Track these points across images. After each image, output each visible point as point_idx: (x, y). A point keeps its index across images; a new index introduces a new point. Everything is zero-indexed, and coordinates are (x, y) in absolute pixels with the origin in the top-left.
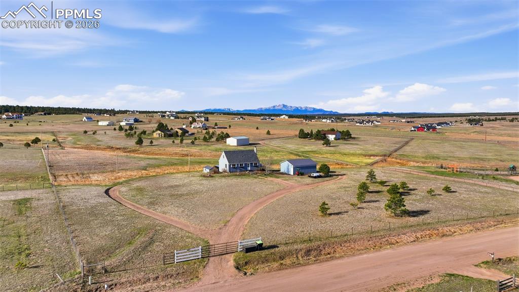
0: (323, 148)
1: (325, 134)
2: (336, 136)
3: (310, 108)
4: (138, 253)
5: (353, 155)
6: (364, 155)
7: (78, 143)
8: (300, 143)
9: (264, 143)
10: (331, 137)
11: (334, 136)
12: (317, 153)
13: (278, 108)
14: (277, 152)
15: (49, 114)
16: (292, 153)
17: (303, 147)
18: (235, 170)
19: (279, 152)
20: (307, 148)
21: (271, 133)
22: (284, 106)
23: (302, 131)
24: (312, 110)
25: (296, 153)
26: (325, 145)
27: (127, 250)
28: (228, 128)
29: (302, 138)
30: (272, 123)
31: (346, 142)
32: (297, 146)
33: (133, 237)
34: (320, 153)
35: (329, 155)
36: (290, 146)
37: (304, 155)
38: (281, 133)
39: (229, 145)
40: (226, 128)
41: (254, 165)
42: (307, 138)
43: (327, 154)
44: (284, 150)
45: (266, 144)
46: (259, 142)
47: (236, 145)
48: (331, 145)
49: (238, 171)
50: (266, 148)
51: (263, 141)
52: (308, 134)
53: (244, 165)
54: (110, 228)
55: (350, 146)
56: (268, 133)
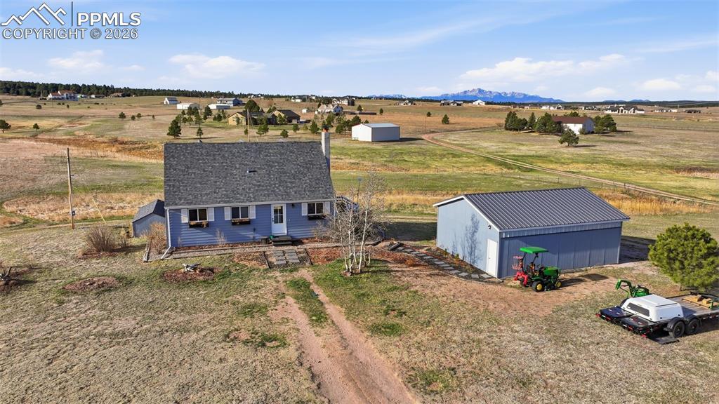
0: (562, 150)
1: (559, 123)
2: (584, 126)
3: (519, 94)
5: (645, 166)
6: (671, 168)
8: (509, 140)
9: (433, 139)
10: (576, 128)
11: (580, 126)
12: (551, 162)
13: (471, 94)
14: (454, 156)
15: (129, 95)
16: (489, 160)
17: (515, 146)
18: (200, 235)
19: (459, 156)
20: (524, 150)
21: (451, 120)
22: (480, 91)
23: (512, 116)
24: (522, 97)
25: (498, 158)
26: (566, 144)
28: (378, 113)
29: (511, 130)
30: (457, 109)
31: (606, 138)
32: (501, 145)
34: (558, 161)
35: (582, 165)
36: (485, 144)
37: (521, 164)
38: (471, 121)
39: (356, 141)
40: (376, 114)
41: (305, 212)
42: (523, 129)
43: (578, 163)
44: (473, 152)
45: (437, 140)
46: (423, 137)
47: (370, 140)
48: (580, 144)
49: (221, 240)
50: (431, 146)
51: (432, 135)
52: (524, 123)
53: (252, 215)
55: (623, 148)
56: (446, 120)
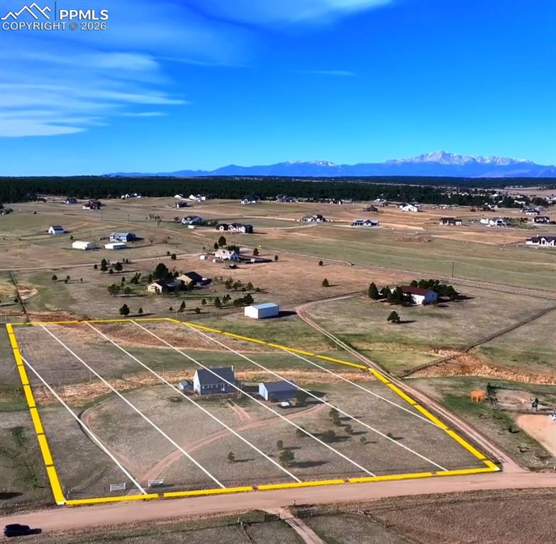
1: (409, 293)
2: (426, 298)
4: (92, 483)
6: (431, 347)
7: (48, 306)
10: (419, 299)
11: (423, 297)
12: (363, 341)
13: (431, 160)
19: (311, 335)
20: (360, 327)
22: (444, 155)
24: (508, 164)
26: (391, 321)
27: (87, 481)
28: (273, 260)
29: (372, 298)
32: (348, 321)
33: (92, 472)
36: (338, 320)
37: (341, 343)
39: (247, 317)
40: (270, 261)
44: (322, 330)
46: (298, 309)
47: (257, 317)
49: (210, 393)
54: (79, 463)
56: (326, 283)
